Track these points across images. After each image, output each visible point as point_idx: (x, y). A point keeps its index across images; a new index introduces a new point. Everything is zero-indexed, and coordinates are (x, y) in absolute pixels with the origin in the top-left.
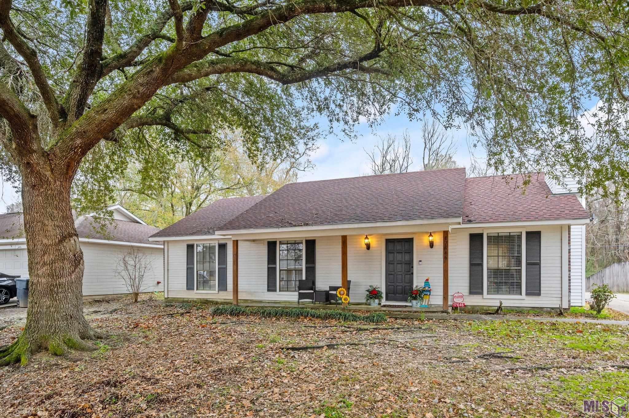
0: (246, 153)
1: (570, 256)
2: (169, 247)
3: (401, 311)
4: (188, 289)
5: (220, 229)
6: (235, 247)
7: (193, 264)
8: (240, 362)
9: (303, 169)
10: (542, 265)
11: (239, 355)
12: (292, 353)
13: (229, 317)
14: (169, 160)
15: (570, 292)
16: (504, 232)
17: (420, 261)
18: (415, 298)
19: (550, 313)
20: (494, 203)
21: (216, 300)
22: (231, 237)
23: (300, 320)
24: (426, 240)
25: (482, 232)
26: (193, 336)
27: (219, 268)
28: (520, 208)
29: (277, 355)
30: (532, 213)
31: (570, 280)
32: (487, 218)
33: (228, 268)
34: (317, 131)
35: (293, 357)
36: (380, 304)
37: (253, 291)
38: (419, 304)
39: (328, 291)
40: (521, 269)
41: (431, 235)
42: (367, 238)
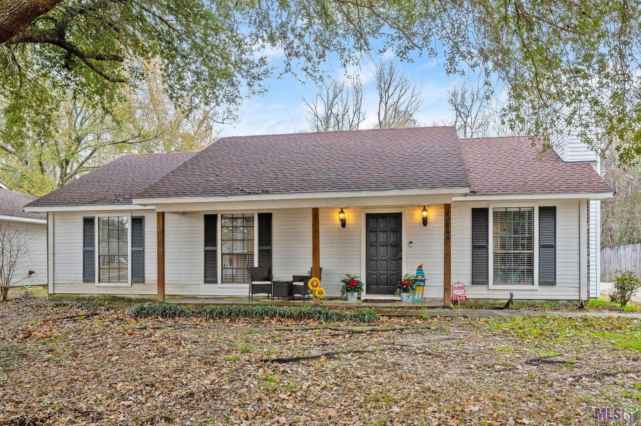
0: (167, 91)
1: (588, 237)
2: (56, 221)
3: (391, 308)
4: (85, 281)
5: (141, 196)
6: (161, 223)
7: (93, 246)
8: (213, 382)
9: (222, 121)
10: (557, 248)
11: (207, 372)
12: (281, 367)
13: (161, 319)
14: (51, 96)
15: (589, 280)
16: (513, 207)
17: (411, 243)
18: (406, 291)
19: (566, 306)
20: (498, 171)
21: (128, 296)
22: (154, 207)
23: (265, 321)
24: (419, 215)
25: (486, 207)
26: (123, 347)
27: (132, 252)
28: (530, 178)
29: (261, 370)
30: (547, 184)
31: (589, 266)
32: (494, 190)
33: (146, 251)
34: (264, 68)
35: (284, 372)
36: (359, 298)
37: (184, 282)
38: (411, 297)
39: (292, 282)
40: (533, 253)
41: (425, 209)
42: (342, 212)
